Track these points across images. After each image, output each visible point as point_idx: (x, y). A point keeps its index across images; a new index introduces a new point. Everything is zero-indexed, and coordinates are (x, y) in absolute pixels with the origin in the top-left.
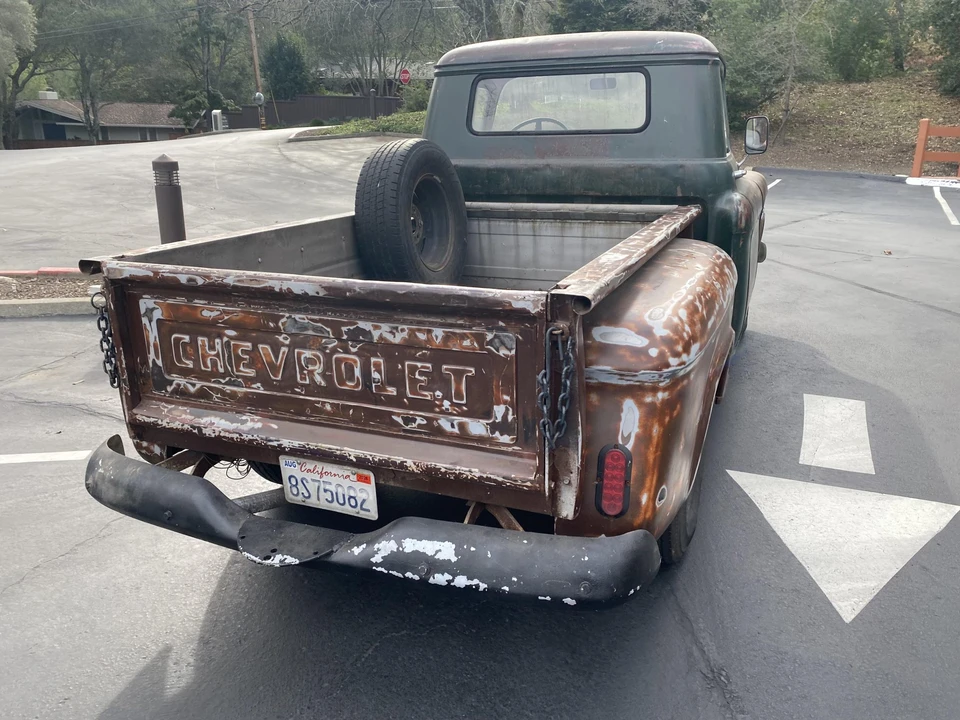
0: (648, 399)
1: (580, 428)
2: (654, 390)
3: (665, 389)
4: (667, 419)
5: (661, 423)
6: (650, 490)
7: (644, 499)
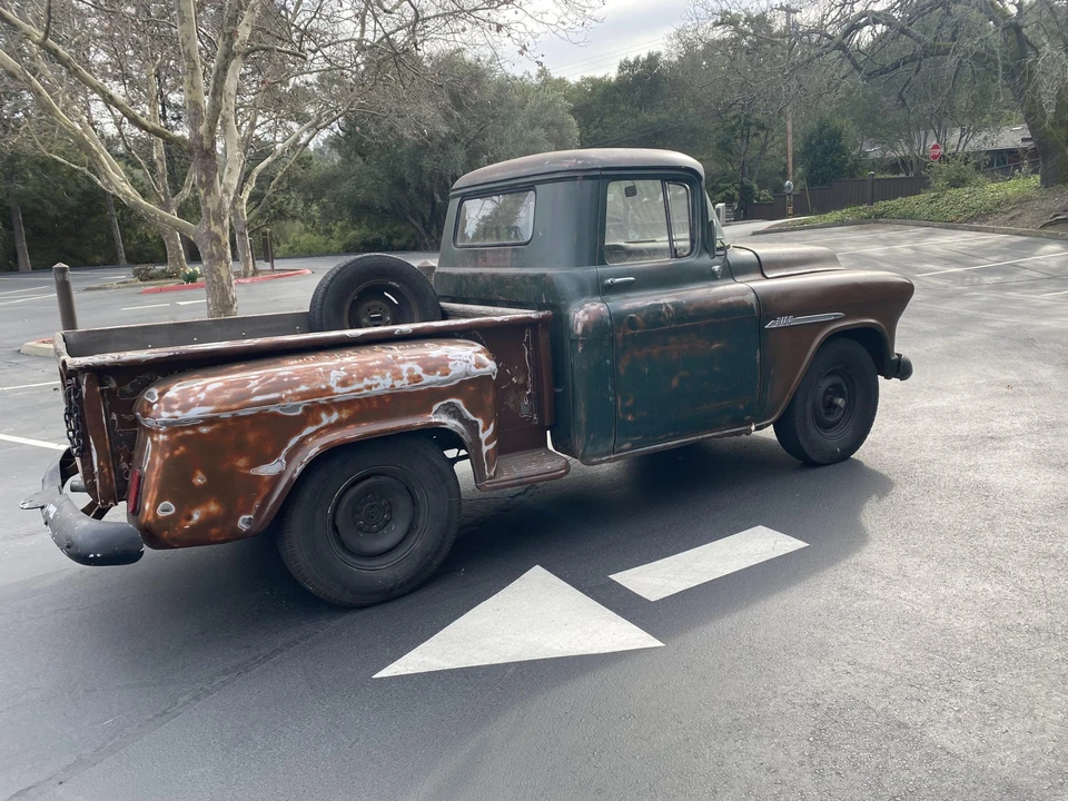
0: (155, 439)
1: (93, 447)
2: (158, 433)
3: (164, 433)
4: (167, 455)
5: (162, 457)
6: (151, 502)
7: (147, 506)
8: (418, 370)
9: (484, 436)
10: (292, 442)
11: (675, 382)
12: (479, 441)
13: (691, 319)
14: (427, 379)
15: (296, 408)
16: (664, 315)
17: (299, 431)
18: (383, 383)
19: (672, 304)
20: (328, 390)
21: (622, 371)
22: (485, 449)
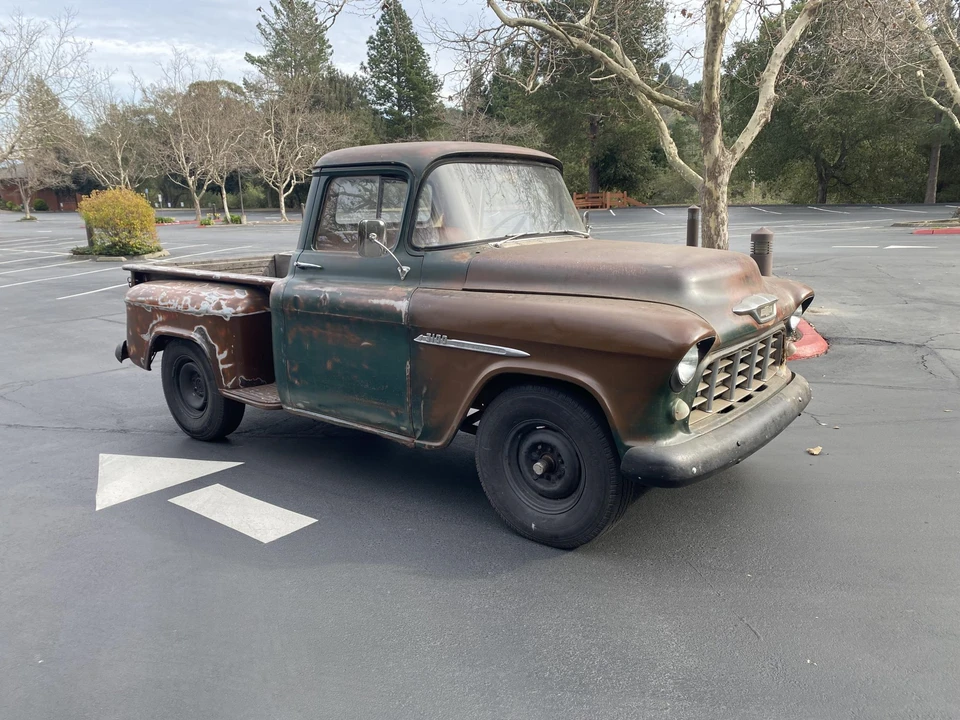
8: (189, 303)
9: (220, 357)
10: (151, 326)
11: (329, 365)
12: (217, 360)
13: (341, 311)
14: (191, 309)
15: (148, 308)
16: (321, 302)
17: (151, 322)
18: (175, 305)
19: (329, 293)
20: (156, 303)
21: (290, 342)
22: (221, 367)
